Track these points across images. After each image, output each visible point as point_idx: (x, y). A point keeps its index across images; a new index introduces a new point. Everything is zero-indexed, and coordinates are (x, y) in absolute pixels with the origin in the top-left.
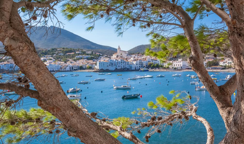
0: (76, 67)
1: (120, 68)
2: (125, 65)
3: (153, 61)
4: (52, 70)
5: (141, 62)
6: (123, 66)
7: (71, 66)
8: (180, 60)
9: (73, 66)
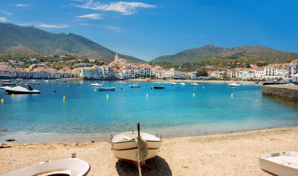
0: (67, 75)
1: (107, 76)
2: (113, 73)
3: (146, 70)
4: (40, 77)
5: (132, 71)
6: (111, 75)
7: (62, 74)
8: (172, 69)
9: (65, 74)
